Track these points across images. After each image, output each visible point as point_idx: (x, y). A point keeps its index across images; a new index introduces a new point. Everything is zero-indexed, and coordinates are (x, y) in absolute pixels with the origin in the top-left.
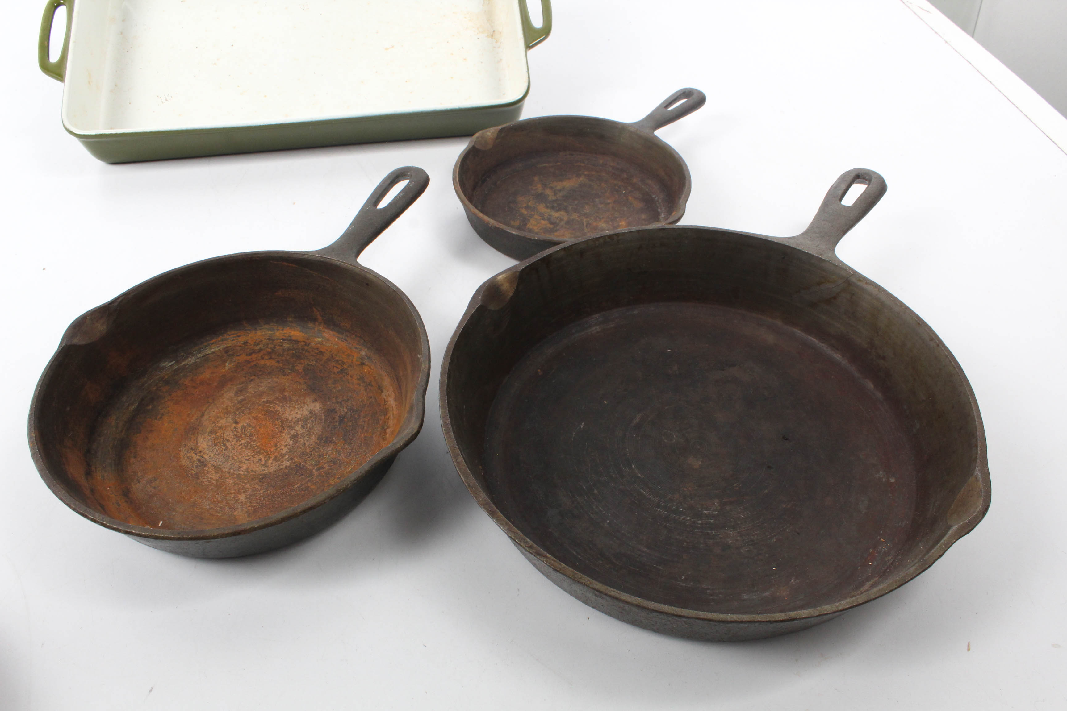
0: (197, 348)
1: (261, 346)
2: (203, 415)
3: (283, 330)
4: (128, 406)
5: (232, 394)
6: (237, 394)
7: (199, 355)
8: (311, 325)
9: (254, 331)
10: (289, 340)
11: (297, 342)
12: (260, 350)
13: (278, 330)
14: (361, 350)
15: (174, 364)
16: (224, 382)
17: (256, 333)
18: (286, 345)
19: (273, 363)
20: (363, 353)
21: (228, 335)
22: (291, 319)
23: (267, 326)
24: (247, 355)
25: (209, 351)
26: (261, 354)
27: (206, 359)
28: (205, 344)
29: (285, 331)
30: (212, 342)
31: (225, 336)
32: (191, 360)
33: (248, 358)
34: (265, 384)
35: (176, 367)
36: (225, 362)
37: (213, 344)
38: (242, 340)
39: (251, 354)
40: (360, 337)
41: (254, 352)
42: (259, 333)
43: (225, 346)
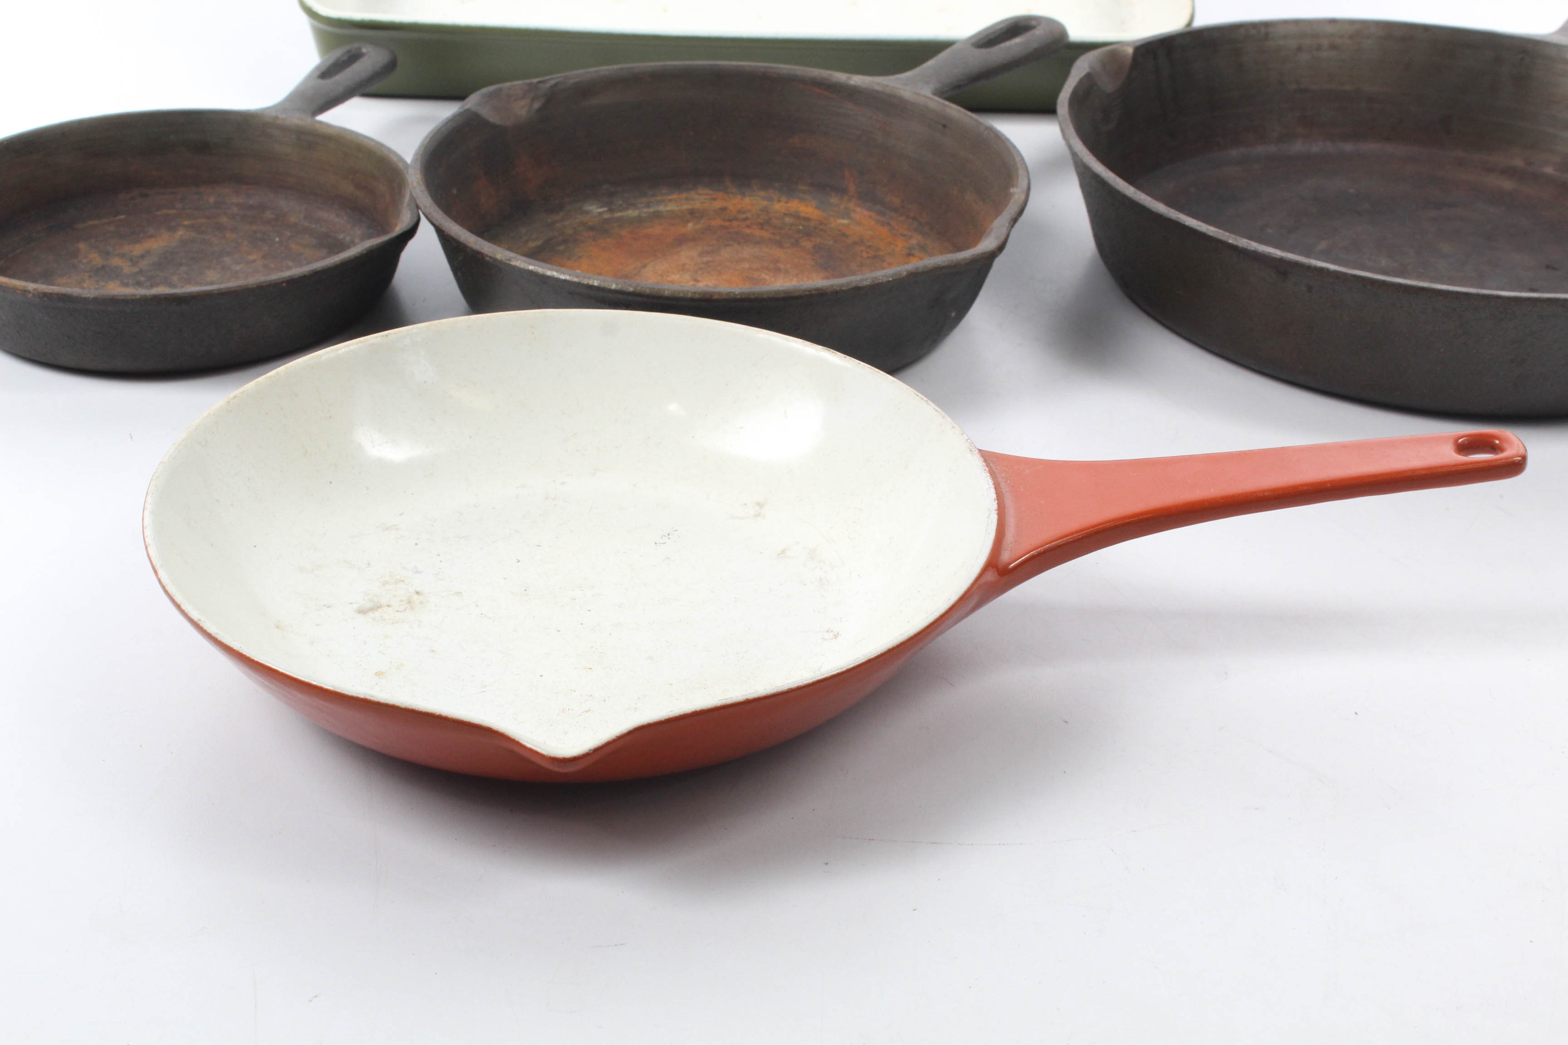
0: (644, 200)
1: (749, 215)
2: (644, 266)
3: (787, 202)
4: (527, 241)
5: (694, 253)
6: (701, 254)
7: (645, 210)
8: (834, 200)
9: (740, 197)
10: (797, 216)
11: (808, 219)
12: (746, 219)
13: (779, 201)
14: (911, 237)
15: (605, 211)
16: (681, 241)
17: (742, 200)
18: (788, 220)
19: (766, 234)
20: (914, 241)
21: (699, 194)
22: (803, 188)
23: (762, 193)
24: (724, 220)
25: (662, 208)
26: (748, 222)
27: (657, 215)
28: (659, 198)
29: (789, 205)
30: (670, 198)
31: (693, 194)
32: (632, 213)
33: (727, 224)
34: (747, 251)
35: (607, 216)
36: (688, 221)
37: (670, 200)
38: (718, 205)
39: (731, 221)
40: (914, 218)
41: (736, 219)
42: (747, 200)
43: (690, 207)
